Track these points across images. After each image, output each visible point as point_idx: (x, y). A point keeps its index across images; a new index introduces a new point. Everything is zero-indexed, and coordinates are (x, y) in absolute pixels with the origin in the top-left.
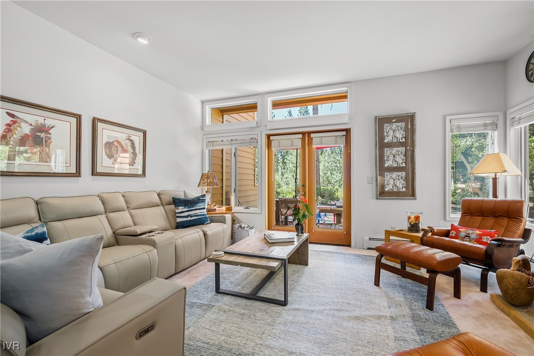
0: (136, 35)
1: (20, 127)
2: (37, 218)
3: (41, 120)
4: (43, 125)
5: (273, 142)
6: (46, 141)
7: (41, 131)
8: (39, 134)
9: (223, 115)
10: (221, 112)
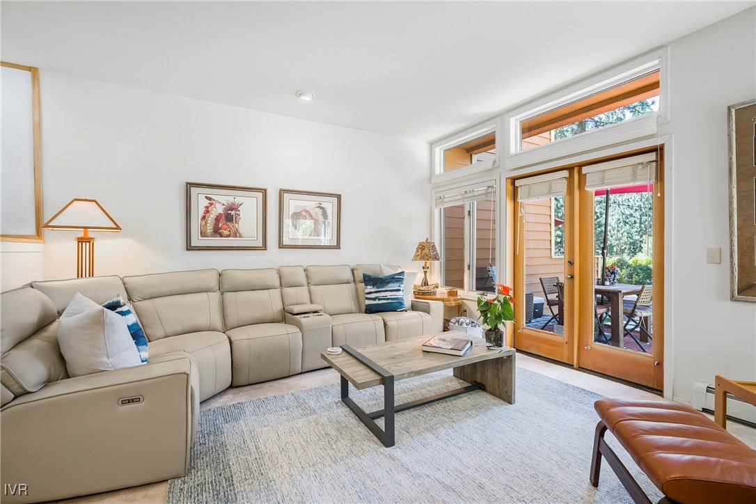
0: (299, 94)
1: (215, 208)
2: (217, 288)
3: (231, 200)
4: (234, 204)
5: (519, 189)
6: (236, 218)
7: (231, 209)
8: (230, 212)
9: (471, 155)
10: (468, 152)
